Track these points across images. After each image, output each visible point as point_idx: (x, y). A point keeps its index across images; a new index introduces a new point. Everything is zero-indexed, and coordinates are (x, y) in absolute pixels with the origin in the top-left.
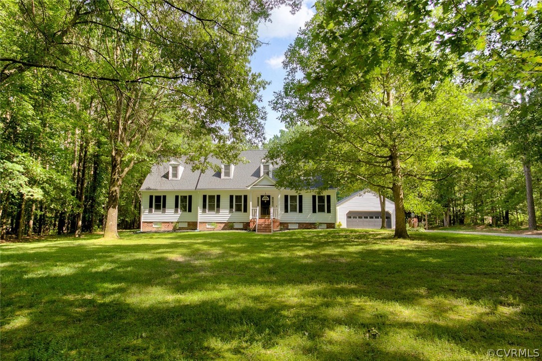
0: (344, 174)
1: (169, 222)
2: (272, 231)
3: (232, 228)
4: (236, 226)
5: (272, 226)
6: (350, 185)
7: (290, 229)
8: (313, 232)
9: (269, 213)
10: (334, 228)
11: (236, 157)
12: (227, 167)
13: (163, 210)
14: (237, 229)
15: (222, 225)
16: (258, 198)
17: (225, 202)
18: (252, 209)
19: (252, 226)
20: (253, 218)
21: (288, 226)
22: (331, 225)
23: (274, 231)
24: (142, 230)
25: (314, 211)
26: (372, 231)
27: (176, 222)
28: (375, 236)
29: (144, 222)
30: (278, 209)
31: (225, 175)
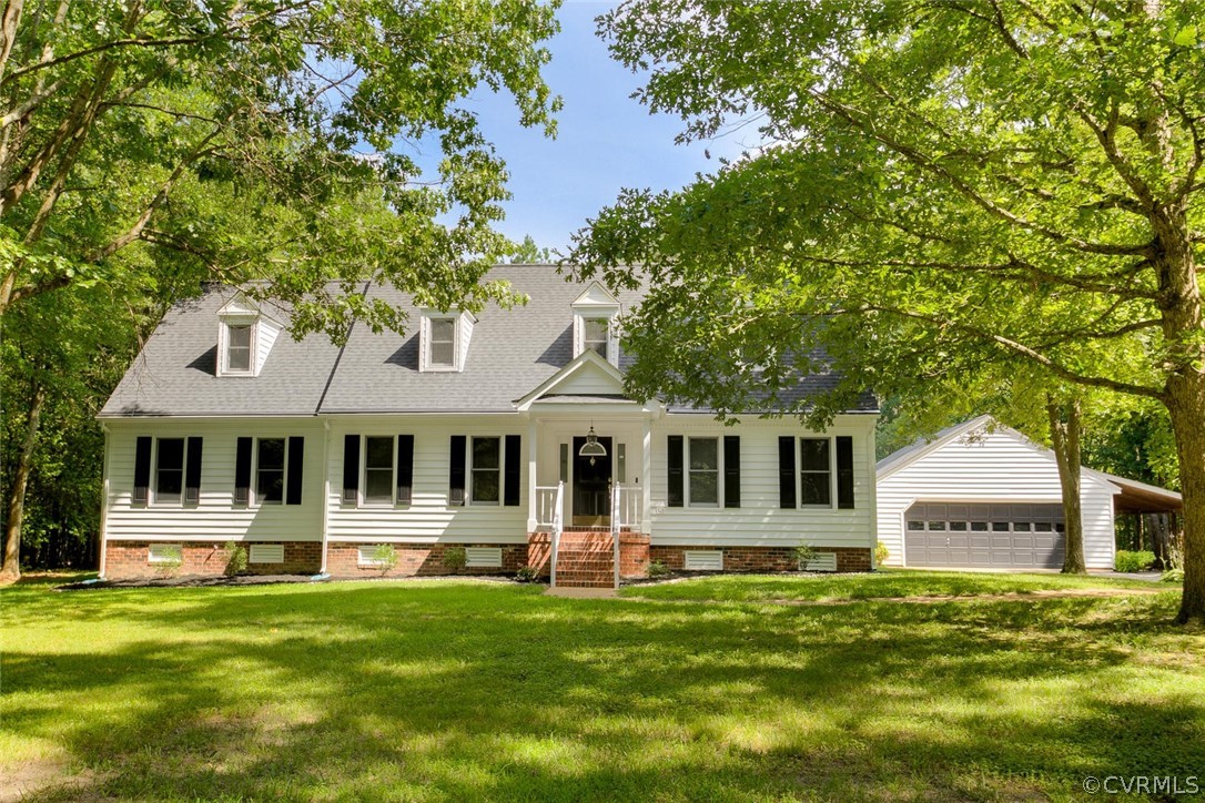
0: (932, 333)
1: (209, 545)
2: (617, 582)
3: (457, 568)
4: (474, 559)
5: (616, 559)
6: (950, 384)
7: (688, 574)
8: (789, 586)
9: (604, 509)
10: (869, 570)
11: (474, 280)
12: (444, 328)
13: (188, 496)
14: (478, 572)
15: (421, 557)
16: (564, 448)
17: (432, 462)
18: (539, 493)
19: (535, 559)
20: (539, 528)
21: (681, 561)
22: (856, 558)
23: (625, 582)
24: (103, 575)
25: (787, 501)
26: (1046, 587)
27: (239, 544)
28: (1075, 613)
29: (114, 544)
30: (641, 493)
31: (435, 359)
